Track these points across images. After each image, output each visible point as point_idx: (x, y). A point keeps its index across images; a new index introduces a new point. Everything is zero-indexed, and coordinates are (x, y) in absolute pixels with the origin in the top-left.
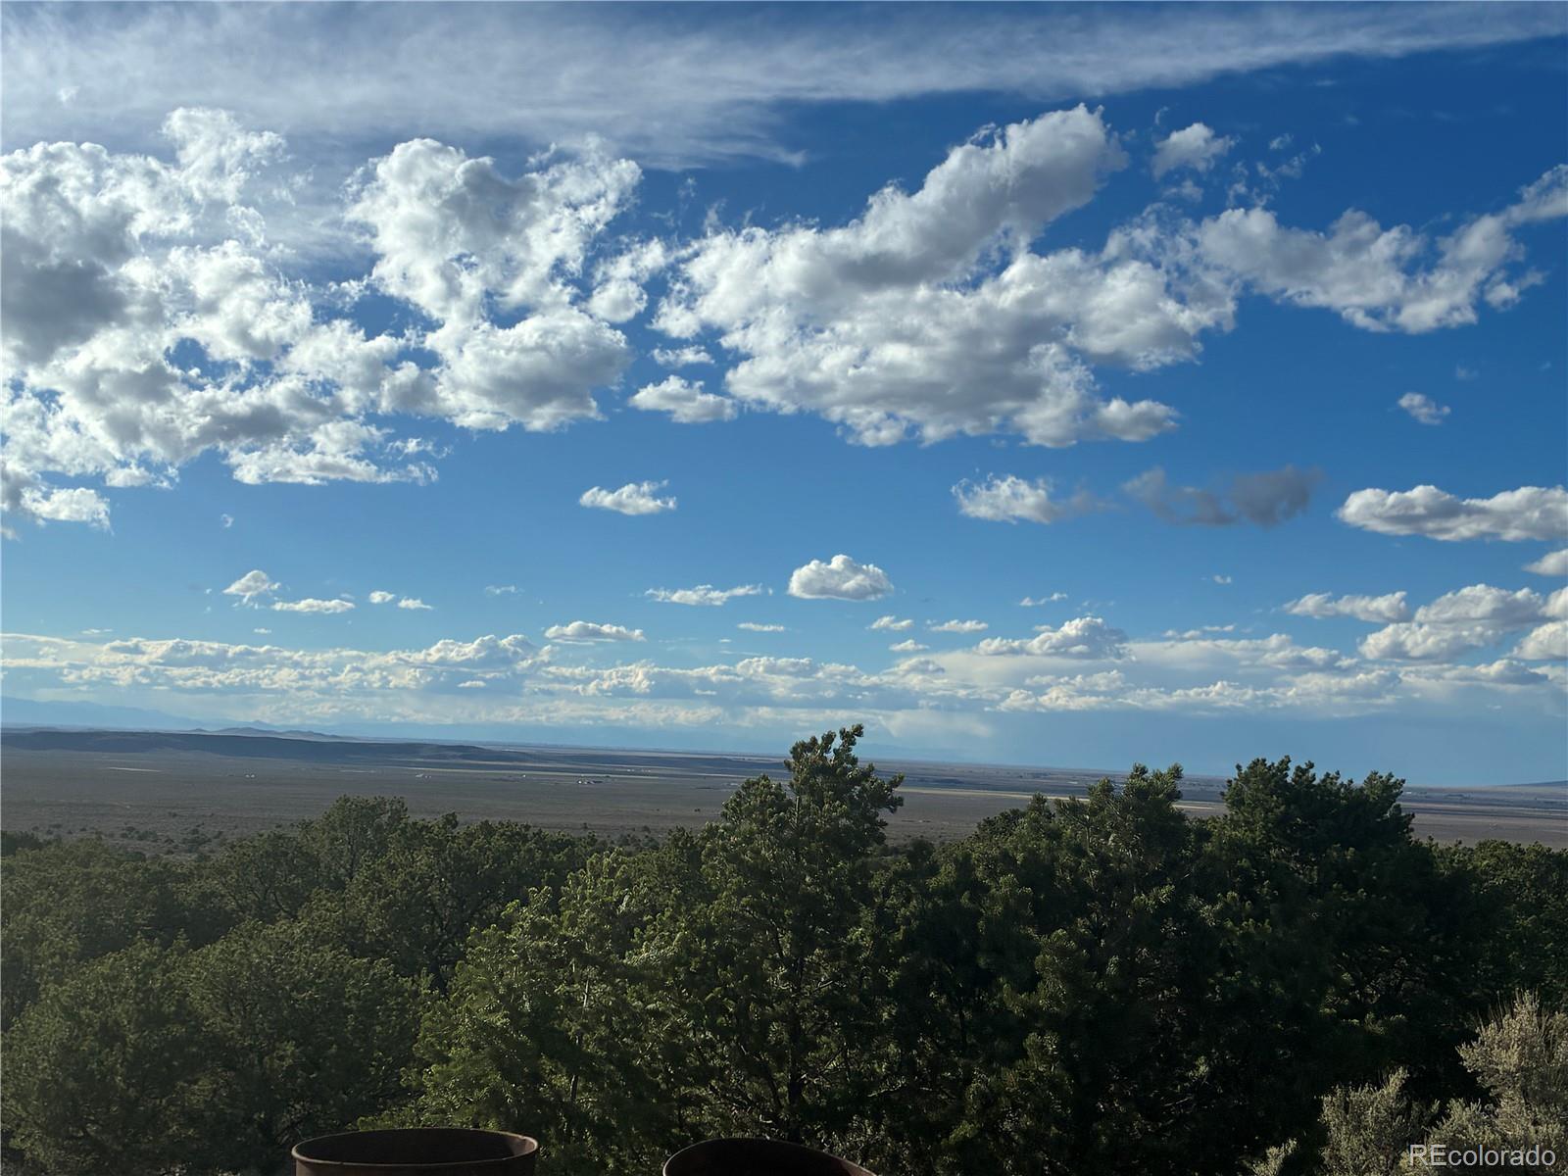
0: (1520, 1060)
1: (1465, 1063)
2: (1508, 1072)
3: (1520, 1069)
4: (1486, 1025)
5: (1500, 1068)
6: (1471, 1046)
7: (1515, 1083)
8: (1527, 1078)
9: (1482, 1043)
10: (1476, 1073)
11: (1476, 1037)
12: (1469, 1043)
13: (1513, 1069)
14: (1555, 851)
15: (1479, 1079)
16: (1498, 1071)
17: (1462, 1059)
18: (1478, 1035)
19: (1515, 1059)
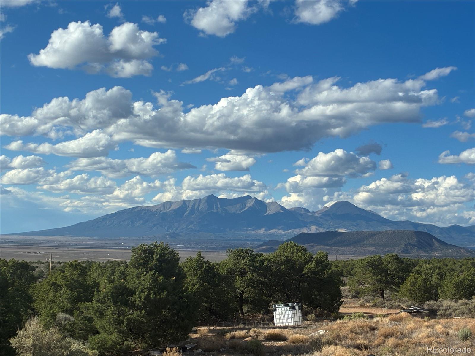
0: (33, 342)
1: (12, 345)
2: (28, 347)
3: (33, 345)
4: (21, 330)
5: (26, 345)
6: (15, 339)
7: (30, 351)
8: (35, 349)
9: (19, 337)
10: (16, 348)
11: (16, 335)
12: (14, 337)
13: (30, 345)
14: (20, 261)
15: (17, 351)
16: (24, 347)
17: (11, 344)
18: (17, 334)
19: (31, 342)
